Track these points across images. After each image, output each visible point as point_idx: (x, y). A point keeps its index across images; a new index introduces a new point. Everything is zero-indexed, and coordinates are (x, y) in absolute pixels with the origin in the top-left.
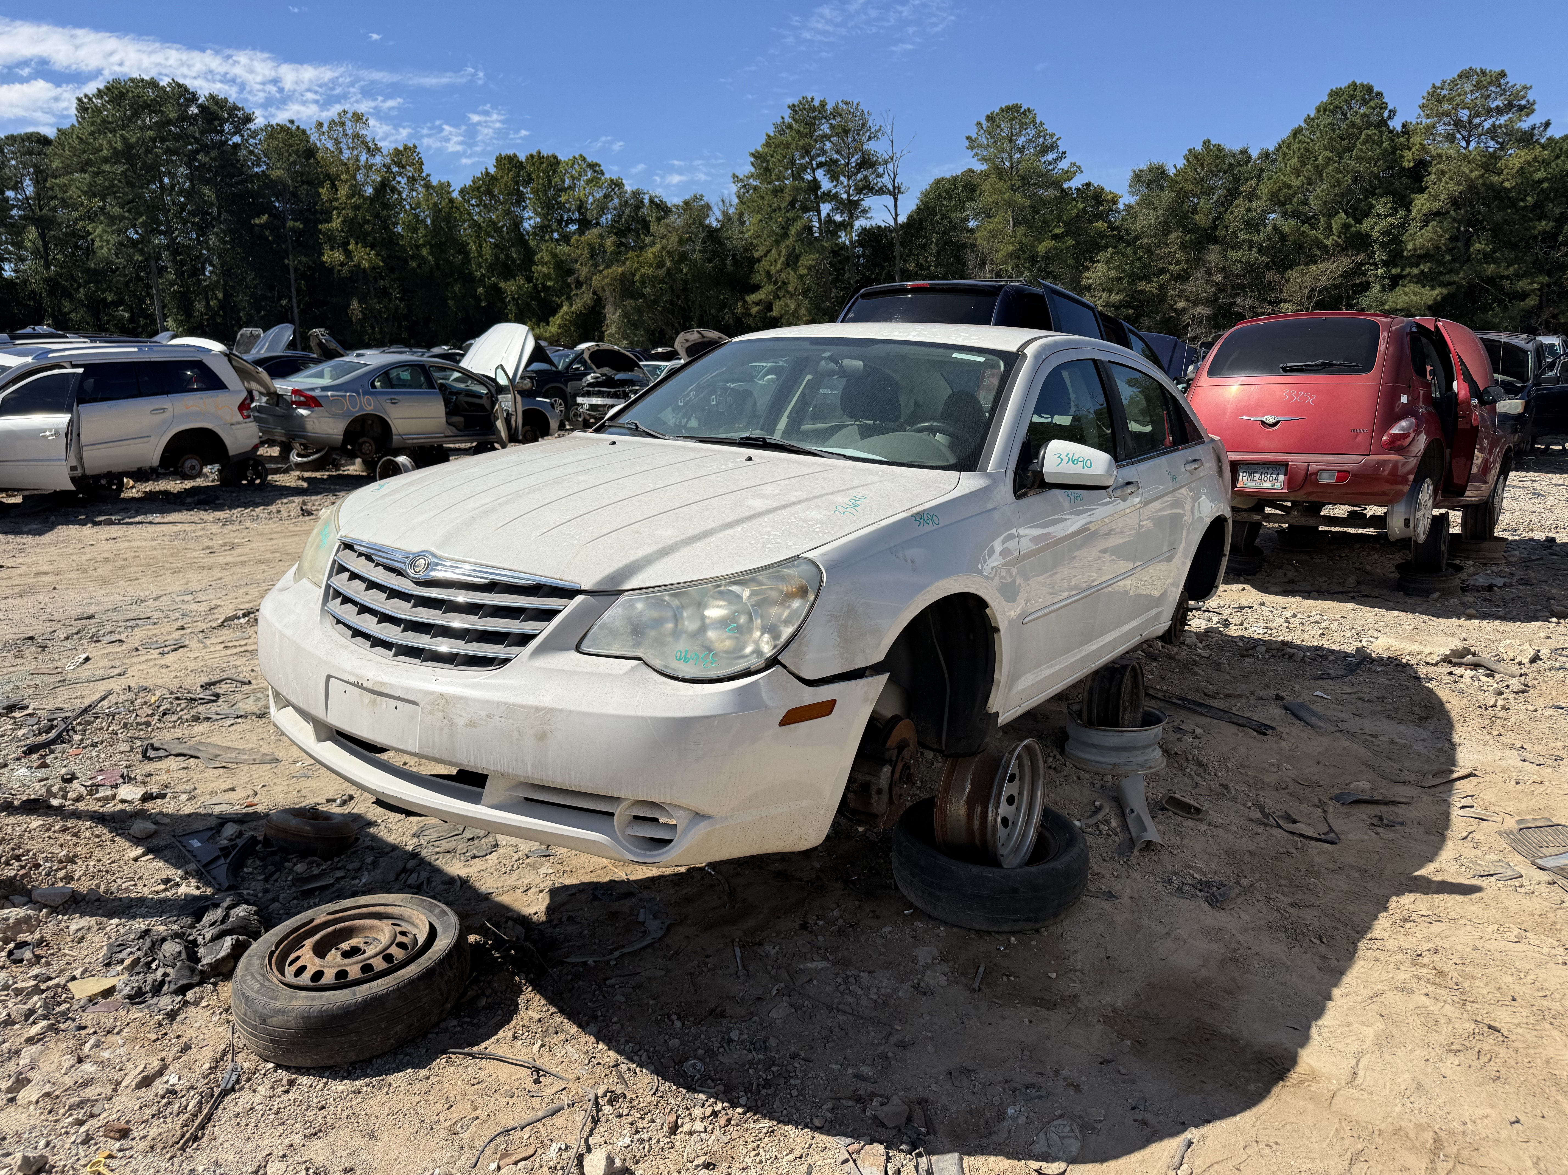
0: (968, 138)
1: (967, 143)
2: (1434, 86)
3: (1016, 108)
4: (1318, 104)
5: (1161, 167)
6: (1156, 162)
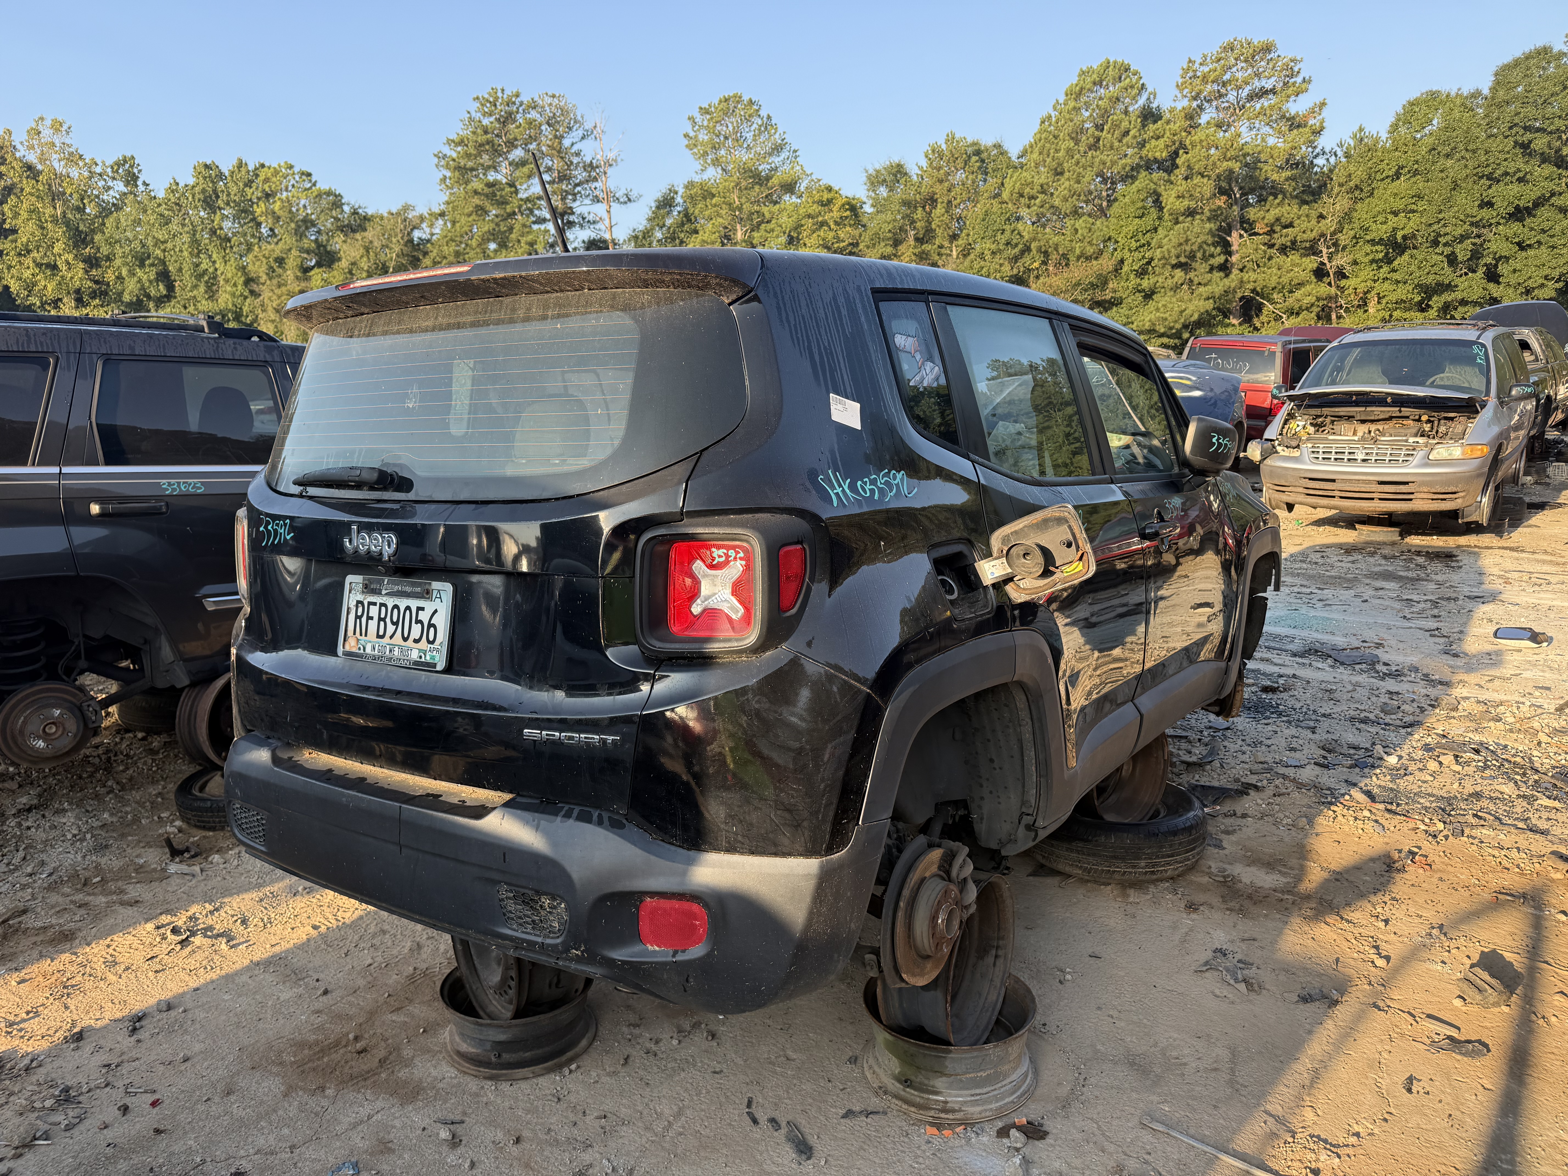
0: (686, 136)
1: (686, 142)
2: (1190, 61)
3: (738, 99)
4: (1066, 86)
5: (900, 166)
6: (896, 160)
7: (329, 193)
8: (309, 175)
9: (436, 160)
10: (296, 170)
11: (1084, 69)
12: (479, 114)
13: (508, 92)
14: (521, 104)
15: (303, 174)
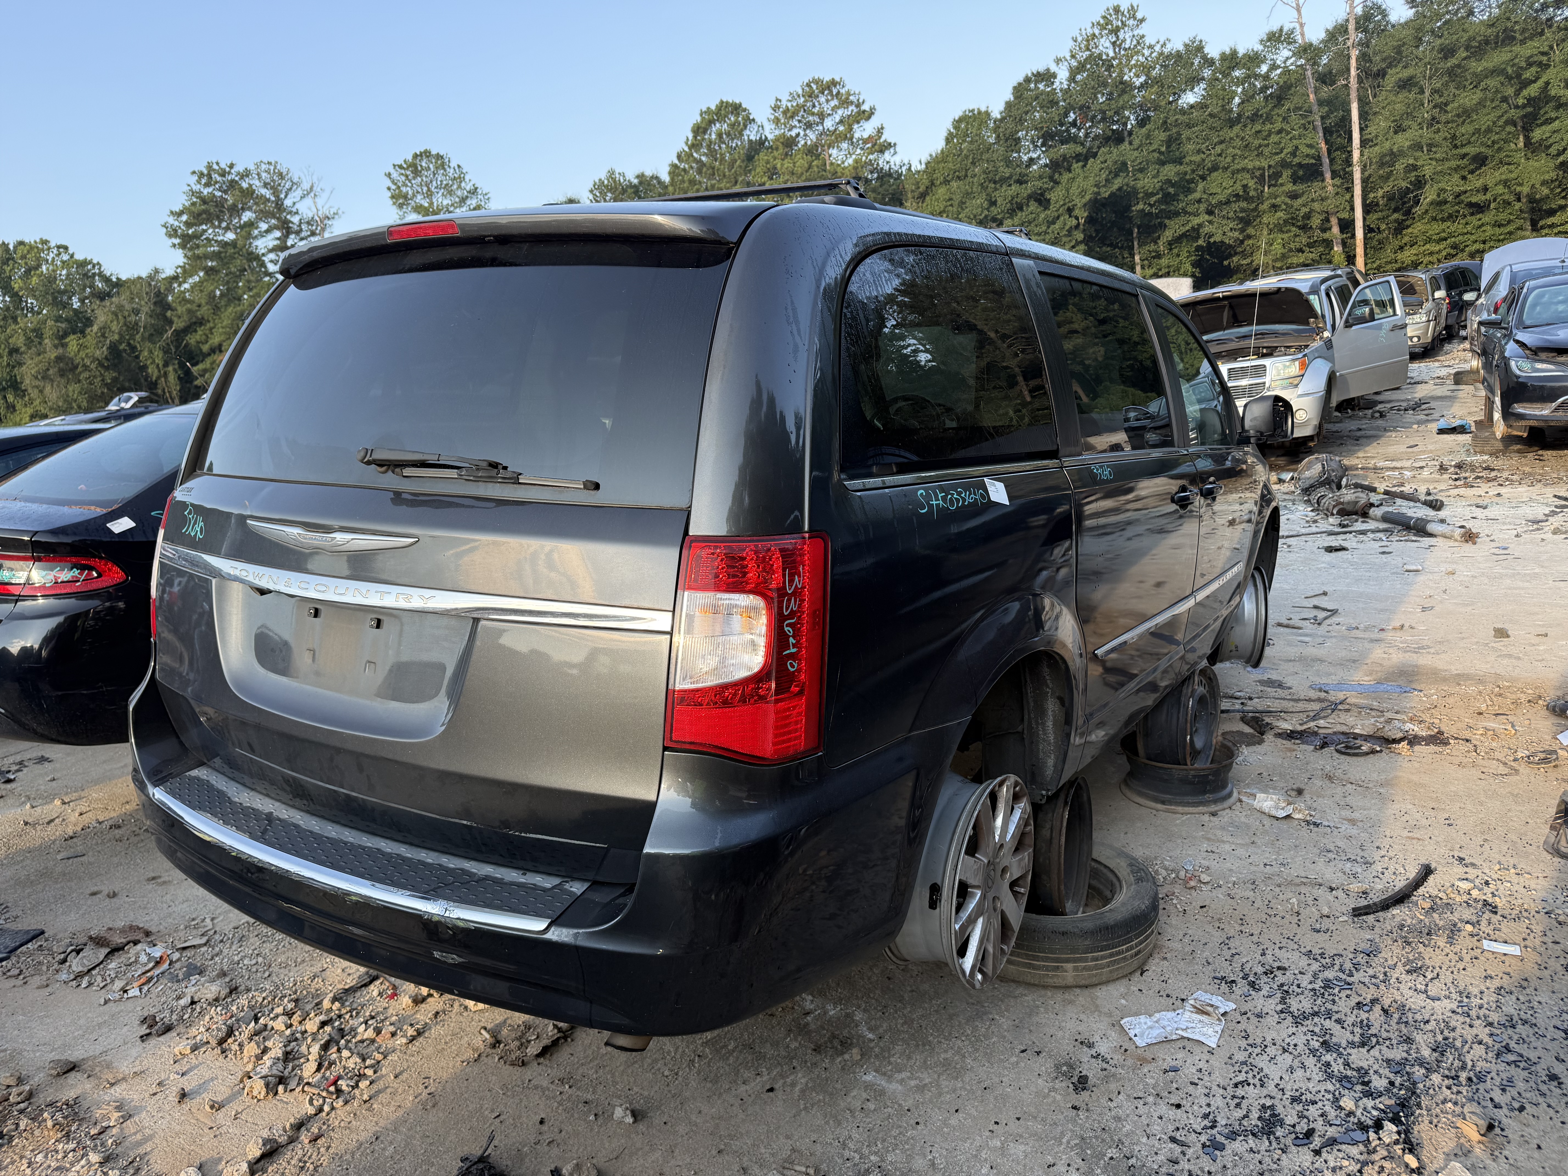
7: (84, 263)
8: (66, 248)
9: (164, 230)
10: (52, 244)
11: (704, 109)
12: (199, 186)
13: (223, 166)
14: (238, 173)
15: (59, 247)
